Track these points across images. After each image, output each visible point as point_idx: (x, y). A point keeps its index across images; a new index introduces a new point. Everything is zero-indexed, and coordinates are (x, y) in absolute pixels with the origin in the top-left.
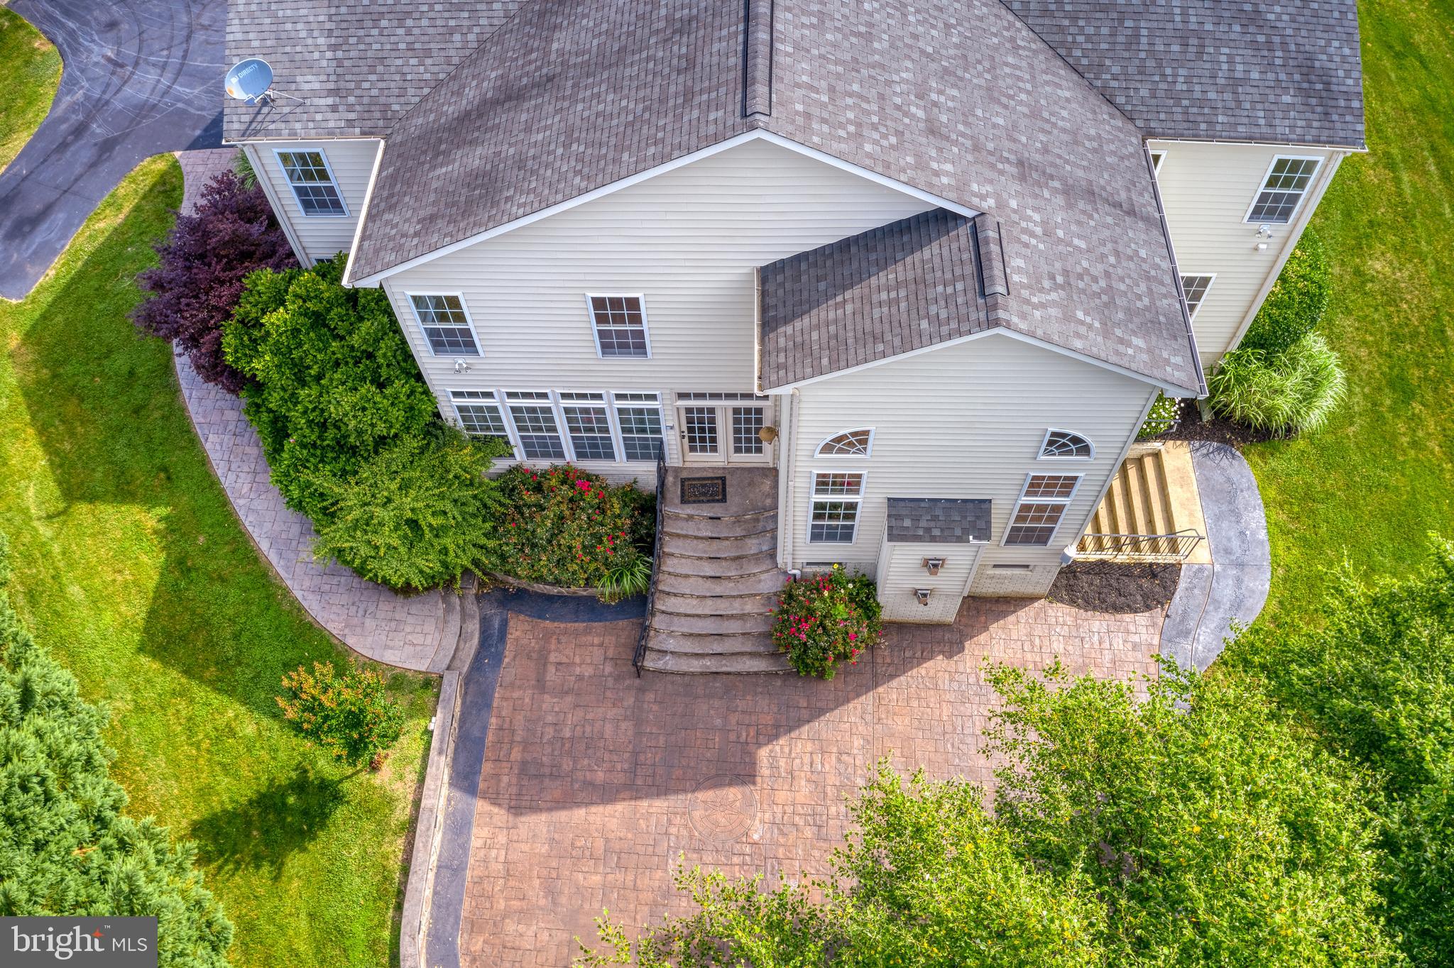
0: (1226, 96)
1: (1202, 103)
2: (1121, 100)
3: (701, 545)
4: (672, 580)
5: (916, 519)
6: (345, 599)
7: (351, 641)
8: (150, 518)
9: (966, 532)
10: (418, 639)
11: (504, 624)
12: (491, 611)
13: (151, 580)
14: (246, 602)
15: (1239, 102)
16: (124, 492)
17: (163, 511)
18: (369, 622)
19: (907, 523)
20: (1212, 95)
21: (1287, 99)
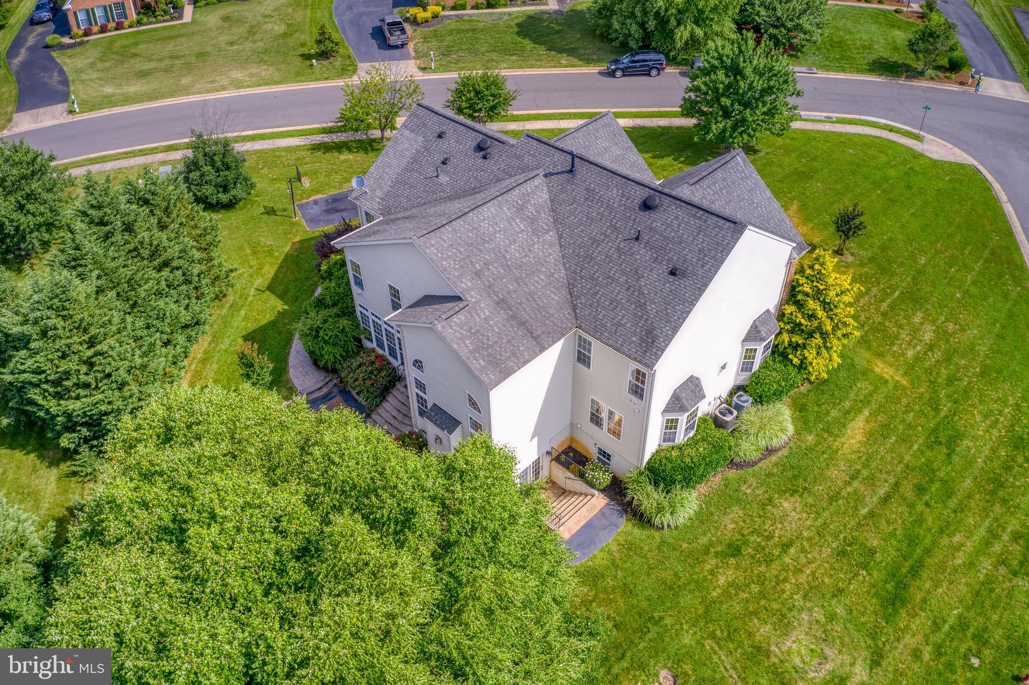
0: (614, 328)
1: (603, 325)
2: (578, 311)
3: (399, 404)
4: (383, 410)
5: (436, 414)
6: (302, 359)
7: (291, 370)
8: (280, 306)
9: (446, 428)
10: (307, 381)
11: (335, 396)
12: (335, 390)
13: (264, 322)
14: (279, 343)
15: (616, 331)
16: (281, 297)
17: (286, 307)
18: (301, 369)
19: (433, 414)
20: (608, 325)
21: (634, 339)
